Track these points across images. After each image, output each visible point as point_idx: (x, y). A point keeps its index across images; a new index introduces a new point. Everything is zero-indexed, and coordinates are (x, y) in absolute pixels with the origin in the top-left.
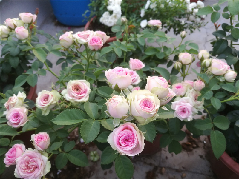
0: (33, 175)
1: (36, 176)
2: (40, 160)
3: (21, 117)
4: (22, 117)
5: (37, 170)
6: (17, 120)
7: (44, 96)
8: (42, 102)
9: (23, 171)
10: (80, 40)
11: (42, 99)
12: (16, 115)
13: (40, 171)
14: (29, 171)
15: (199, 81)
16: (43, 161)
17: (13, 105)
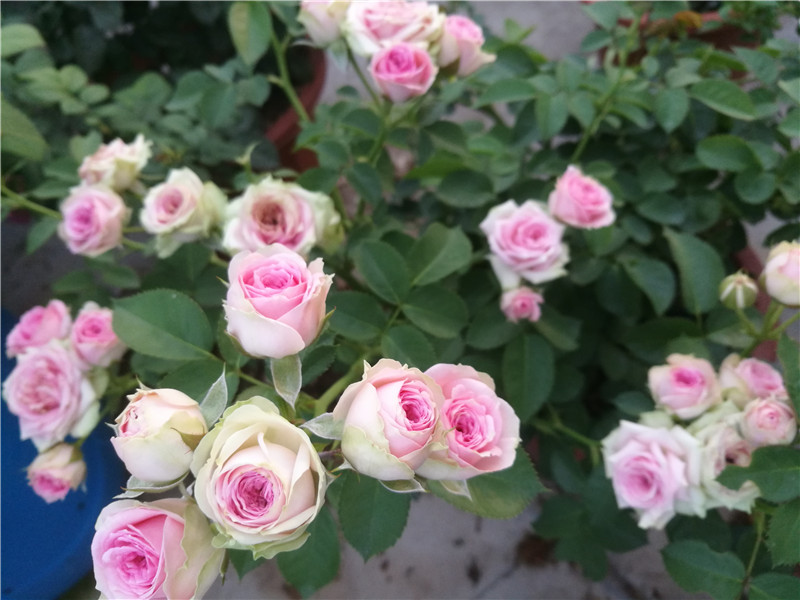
0: (38, 424)
1: (43, 430)
2: (72, 390)
6: (83, 230)
8: (158, 210)
10: (354, 37)
12: (85, 214)
13: (58, 422)
14: (32, 407)
15: (773, 405)
16: (80, 398)
17: (98, 177)
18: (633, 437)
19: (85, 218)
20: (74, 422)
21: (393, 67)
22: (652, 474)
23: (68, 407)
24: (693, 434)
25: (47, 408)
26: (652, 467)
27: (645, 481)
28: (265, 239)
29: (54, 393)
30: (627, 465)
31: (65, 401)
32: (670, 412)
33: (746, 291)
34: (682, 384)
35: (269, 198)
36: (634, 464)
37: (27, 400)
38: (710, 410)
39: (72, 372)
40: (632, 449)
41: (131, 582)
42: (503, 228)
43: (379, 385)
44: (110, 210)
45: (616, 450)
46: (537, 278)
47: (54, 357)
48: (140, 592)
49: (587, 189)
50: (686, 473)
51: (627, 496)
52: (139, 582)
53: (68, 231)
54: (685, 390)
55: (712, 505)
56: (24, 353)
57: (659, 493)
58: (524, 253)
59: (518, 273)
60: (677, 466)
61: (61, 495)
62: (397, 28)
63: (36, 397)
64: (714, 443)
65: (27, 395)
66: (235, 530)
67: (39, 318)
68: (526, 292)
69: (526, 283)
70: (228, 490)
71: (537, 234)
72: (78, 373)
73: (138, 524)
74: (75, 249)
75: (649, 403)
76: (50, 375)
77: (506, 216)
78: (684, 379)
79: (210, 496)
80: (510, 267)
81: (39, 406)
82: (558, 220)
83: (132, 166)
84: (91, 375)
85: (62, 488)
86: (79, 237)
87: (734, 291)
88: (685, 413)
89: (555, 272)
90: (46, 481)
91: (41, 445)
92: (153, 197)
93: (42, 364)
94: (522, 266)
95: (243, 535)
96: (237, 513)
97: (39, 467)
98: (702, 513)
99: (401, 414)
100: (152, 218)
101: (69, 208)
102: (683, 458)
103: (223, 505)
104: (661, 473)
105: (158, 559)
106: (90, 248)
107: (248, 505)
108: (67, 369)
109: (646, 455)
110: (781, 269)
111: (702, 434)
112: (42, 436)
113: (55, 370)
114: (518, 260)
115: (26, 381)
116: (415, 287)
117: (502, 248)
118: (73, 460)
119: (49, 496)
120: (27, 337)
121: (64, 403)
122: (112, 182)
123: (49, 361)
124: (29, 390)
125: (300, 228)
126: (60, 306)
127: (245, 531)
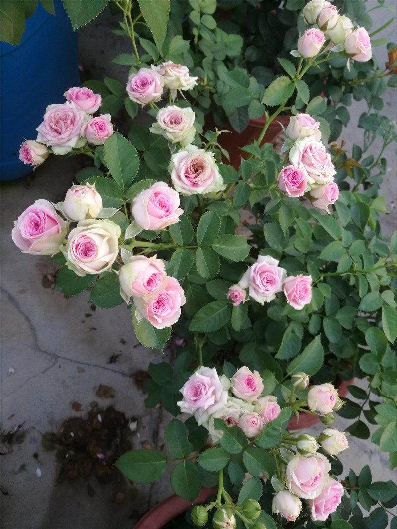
0: (46, 131)
1: (46, 135)
2: (70, 136)
3: (141, 91)
4: (143, 92)
5: (55, 134)
6: (138, 87)
7: (179, 116)
8: (168, 116)
9: (52, 115)
10: (295, 150)
11: (173, 114)
12: (146, 82)
13: (54, 139)
14: (52, 124)
15: (259, 421)
16: (69, 140)
17: (166, 75)
18: (212, 377)
19: (144, 84)
20: (58, 146)
21: (290, 177)
22: (201, 393)
23: (62, 139)
24: (229, 400)
25: (56, 130)
26: (204, 392)
27: (197, 393)
28: (186, 172)
29: (63, 129)
31: (64, 136)
32: (232, 385)
33: (302, 383)
34: (247, 382)
35: (205, 161)
36: (200, 383)
37: (53, 119)
38: (244, 401)
39: (77, 130)
40: (206, 380)
41: (29, 228)
42: (264, 266)
43: (151, 264)
44: (154, 92)
45: (202, 374)
46: (252, 294)
47: (78, 117)
48: (28, 234)
49: (306, 290)
50: (211, 406)
51: (186, 390)
52: (30, 231)
53: (134, 80)
54: (245, 385)
55: (206, 426)
56: (70, 102)
57: (195, 401)
58: (258, 282)
59: (249, 285)
60: (211, 401)
61: (26, 162)
62: (311, 165)
63: (57, 122)
64: (231, 410)
65: (55, 118)
66: (71, 252)
67: (89, 96)
68: (244, 294)
69: (247, 292)
70: (82, 241)
71: (271, 282)
72: (78, 133)
73: (48, 216)
74: (128, 89)
75: (231, 375)
76: (69, 122)
77: (271, 264)
78: (249, 383)
79: (76, 236)
80: (249, 280)
81: (54, 127)
82: (283, 287)
83: (181, 85)
84: (81, 138)
85: (29, 160)
86: (135, 87)
87: (300, 378)
88: (235, 391)
89: (261, 300)
90: (27, 152)
91: (39, 139)
92: (172, 109)
93: (71, 115)
94: (253, 284)
95: (72, 256)
96: (76, 248)
97: (30, 144)
98: (199, 424)
99: (147, 279)
100: (164, 115)
101: (144, 73)
102: (216, 402)
103: (76, 242)
104: (204, 397)
105: (42, 232)
106: (132, 95)
107: (82, 250)
108: (76, 127)
109: (207, 386)
110: (320, 391)
111: (231, 403)
112: (43, 136)
113: (73, 122)
114: (254, 282)
115: (60, 114)
116: (211, 247)
117: (254, 271)
118: (42, 156)
119: (22, 157)
120: (77, 97)
121: (63, 136)
122: (167, 82)
123: (75, 116)
124: (57, 118)
125: (200, 183)
126: (100, 100)
127: (73, 255)
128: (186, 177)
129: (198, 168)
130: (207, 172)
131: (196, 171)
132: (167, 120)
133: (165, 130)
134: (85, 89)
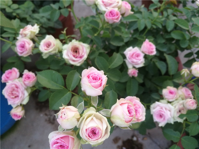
0: (13, 101)
2: (22, 93)
4: (26, 49)
8: (44, 46)
9: (8, 94)
11: (45, 44)
13: (19, 100)
14: (12, 97)
15: (192, 101)
16: (24, 94)
17: (25, 35)
18: (158, 105)
19: (23, 46)
20: (23, 100)
22: (163, 115)
23: (21, 97)
24: (172, 105)
25: (16, 97)
26: (163, 113)
27: (161, 116)
28: (74, 56)
29: (17, 93)
30: (157, 112)
32: (167, 100)
33: (187, 73)
34: (170, 94)
36: (159, 112)
37: (10, 95)
38: (176, 100)
39: (22, 88)
40: (158, 109)
42: (130, 54)
44: (30, 45)
46: (138, 66)
49: (150, 45)
50: (171, 115)
53: (18, 50)
55: (175, 121)
56: (8, 82)
57: (164, 119)
58: (135, 61)
59: (133, 65)
60: (169, 113)
61: (19, 119)
62: (111, 4)
63: (12, 94)
64: (177, 107)
65: (10, 94)
66: (91, 142)
67: (11, 73)
68: (134, 70)
69: (134, 67)
70: (88, 132)
71: (138, 56)
72: (23, 88)
73: (61, 138)
74: (20, 55)
75: (161, 97)
76: (16, 89)
77: (130, 51)
79: (83, 134)
80: (131, 63)
81: (14, 97)
82: (143, 52)
83: (34, 33)
84: (27, 89)
85: (20, 117)
86: (21, 51)
88: (170, 100)
89: (141, 65)
90: (16, 115)
91: (14, 106)
93: (14, 86)
94: (134, 63)
96: (90, 137)
97: (13, 112)
101: (18, 43)
102: (170, 111)
104: (165, 114)
105: (68, 147)
106: (24, 55)
108: (20, 87)
109: (161, 110)
112: (14, 104)
113: (17, 87)
114: (133, 62)
115: (9, 90)
117: (129, 59)
118: (22, 110)
119: (16, 119)
120: (8, 78)
121: (20, 96)
122: (29, 37)
123: (16, 85)
124: (10, 92)
125: (83, 54)
126: (16, 69)
127: (93, 141)
128: (76, 58)
129: (75, 50)
130: (80, 48)
131: (76, 52)
132: (46, 48)
133: (49, 52)
134: (7, 72)
